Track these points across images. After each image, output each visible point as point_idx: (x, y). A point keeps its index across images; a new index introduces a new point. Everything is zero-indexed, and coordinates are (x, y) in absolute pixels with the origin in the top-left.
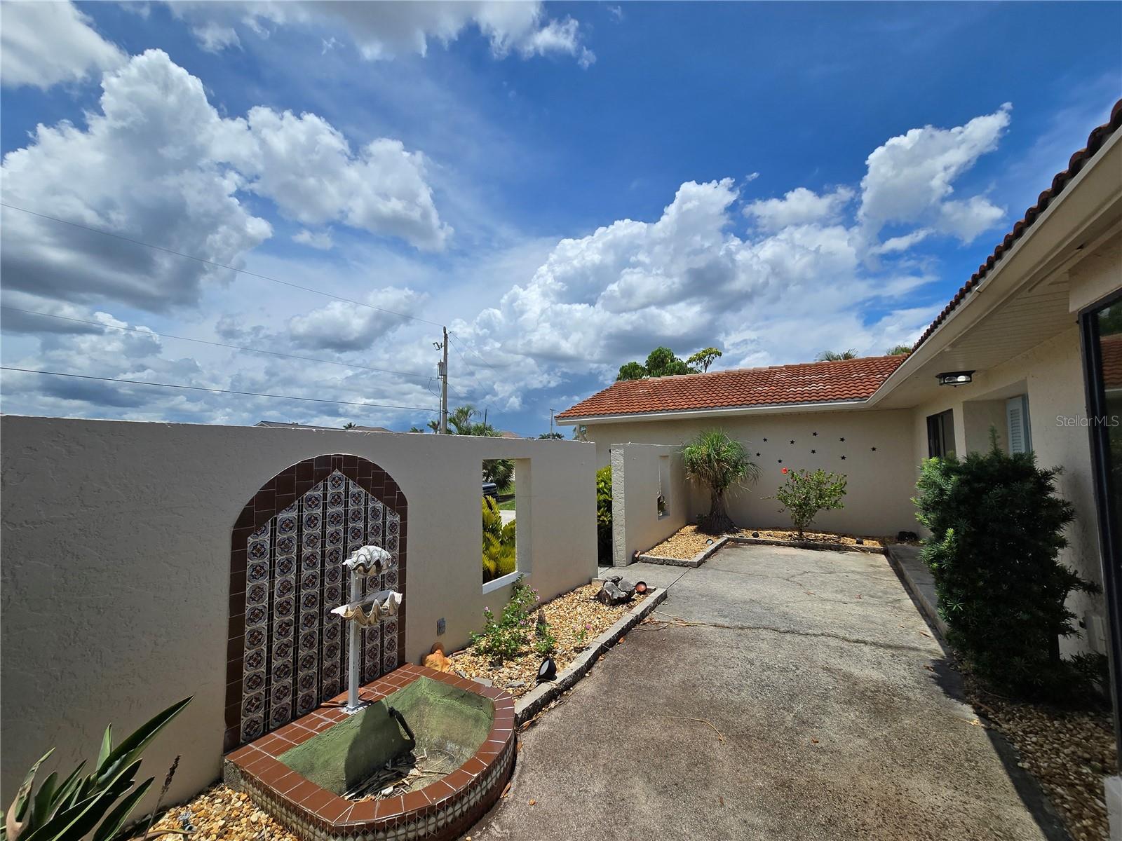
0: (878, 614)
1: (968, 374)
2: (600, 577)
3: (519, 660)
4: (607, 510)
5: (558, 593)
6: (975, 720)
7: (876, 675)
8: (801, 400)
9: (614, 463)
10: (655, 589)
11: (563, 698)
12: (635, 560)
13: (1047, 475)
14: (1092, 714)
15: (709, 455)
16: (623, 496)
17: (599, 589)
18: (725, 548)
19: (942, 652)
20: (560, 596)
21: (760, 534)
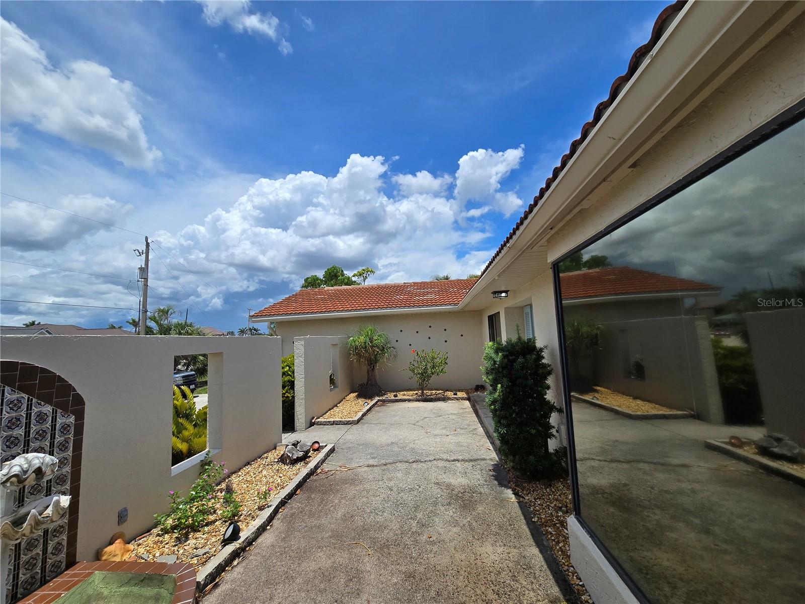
0: (465, 439)
1: (506, 292)
2: (284, 442)
3: (206, 529)
4: (290, 388)
5: (246, 462)
6: (513, 498)
7: (464, 481)
8: (422, 305)
9: (296, 351)
10: (326, 445)
11: (246, 553)
12: (312, 424)
13: (541, 350)
14: (561, 480)
15: (365, 343)
16: (303, 376)
17: (282, 453)
18: (376, 407)
19: (497, 459)
20: (248, 463)
21: (398, 395)
